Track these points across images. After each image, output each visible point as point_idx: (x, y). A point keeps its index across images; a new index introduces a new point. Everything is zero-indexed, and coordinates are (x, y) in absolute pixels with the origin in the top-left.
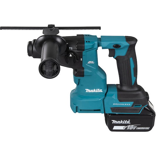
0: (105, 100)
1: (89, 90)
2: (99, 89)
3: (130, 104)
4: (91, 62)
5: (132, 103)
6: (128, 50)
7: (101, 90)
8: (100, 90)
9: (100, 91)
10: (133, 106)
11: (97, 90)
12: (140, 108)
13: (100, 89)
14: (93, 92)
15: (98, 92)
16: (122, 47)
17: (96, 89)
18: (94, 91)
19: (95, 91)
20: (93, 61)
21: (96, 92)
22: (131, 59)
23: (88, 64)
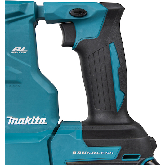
0: (52, 142)
1: (14, 119)
2: (38, 117)
3: (112, 153)
4: (18, 50)
5: (117, 149)
6: (104, 25)
7: (44, 119)
8: (42, 119)
9: (40, 123)
10: (119, 157)
11: (33, 120)
12: (138, 162)
13: (40, 118)
14: (25, 123)
15: (36, 123)
16: (90, 15)
17: (31, 117)
18: (27, 121)
19: (30, 121)
20: (24, 48)
21: (32, 123)
22: (112, 46)
23: (13, 54)
